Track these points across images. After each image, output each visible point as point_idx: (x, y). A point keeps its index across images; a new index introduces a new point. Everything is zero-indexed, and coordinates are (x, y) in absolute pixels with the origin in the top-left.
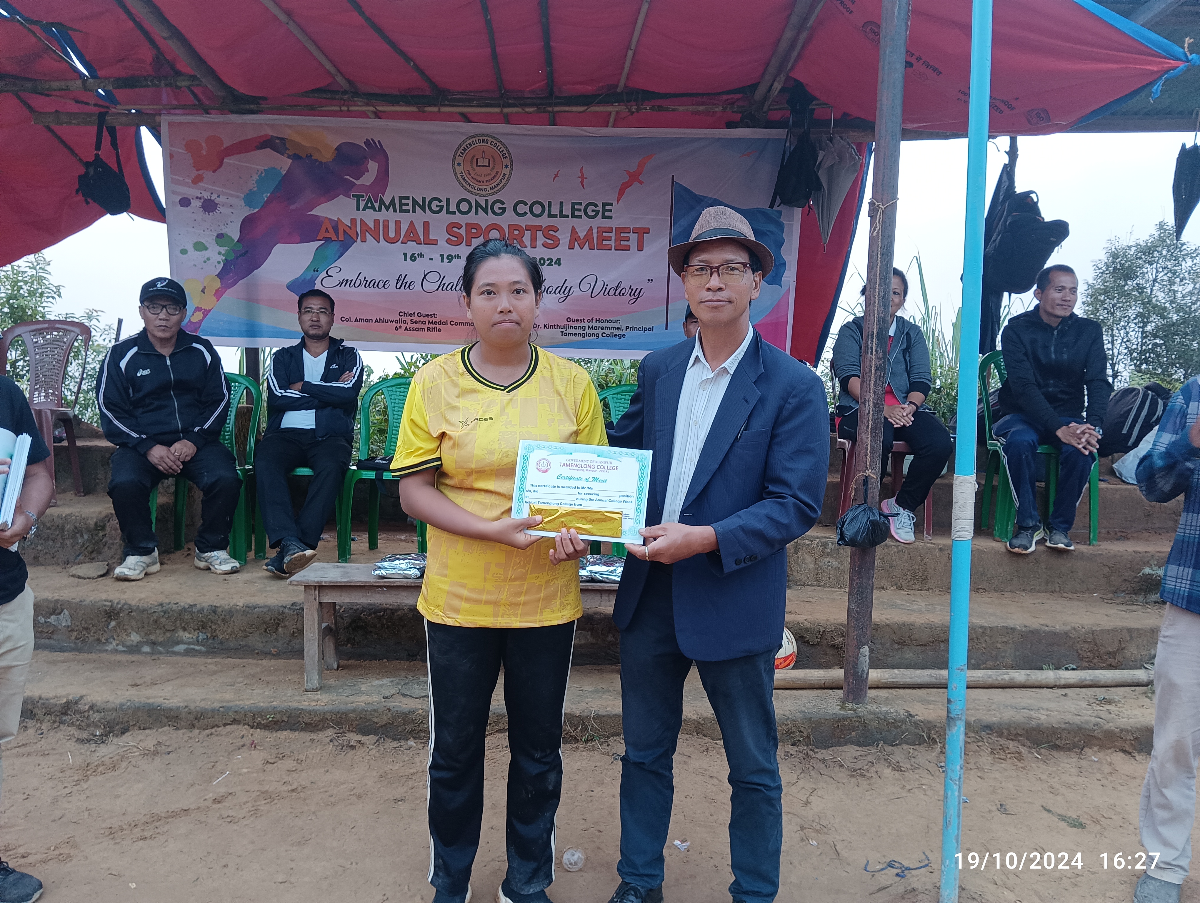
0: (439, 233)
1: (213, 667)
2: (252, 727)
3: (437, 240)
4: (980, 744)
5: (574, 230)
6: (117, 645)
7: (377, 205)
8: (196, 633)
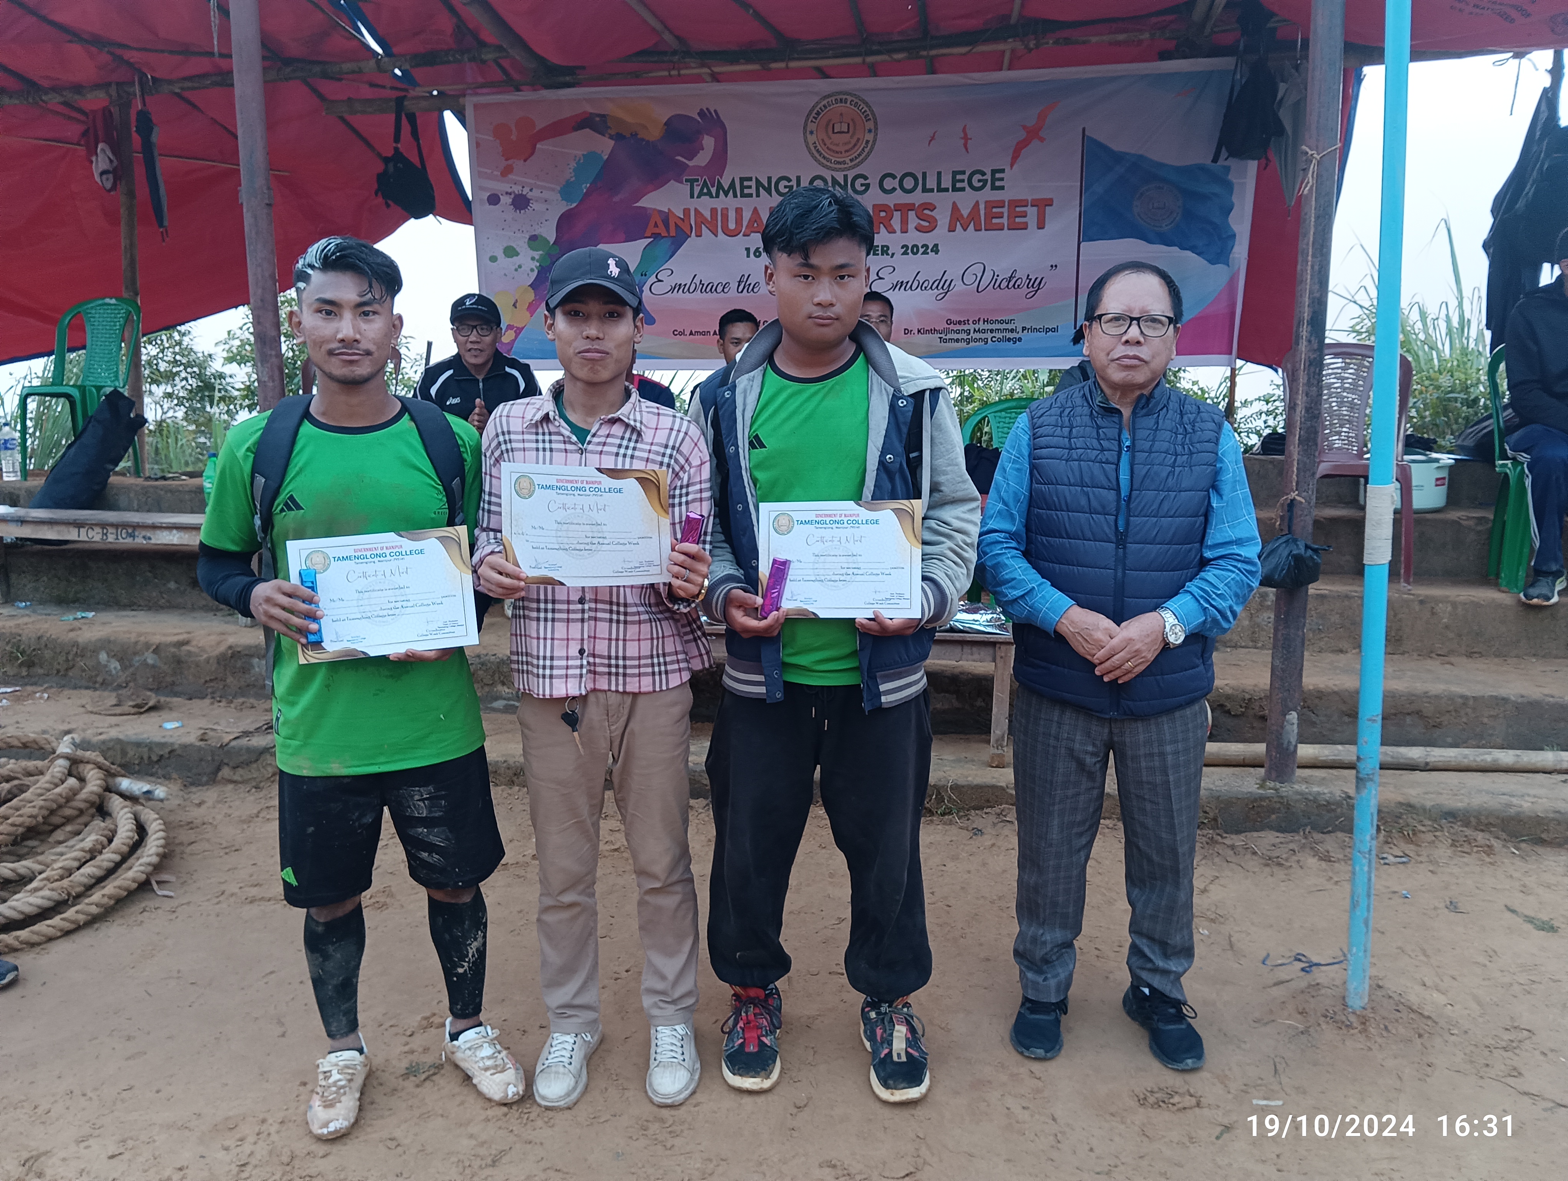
4: (1437, 834)
5: (955, 208)
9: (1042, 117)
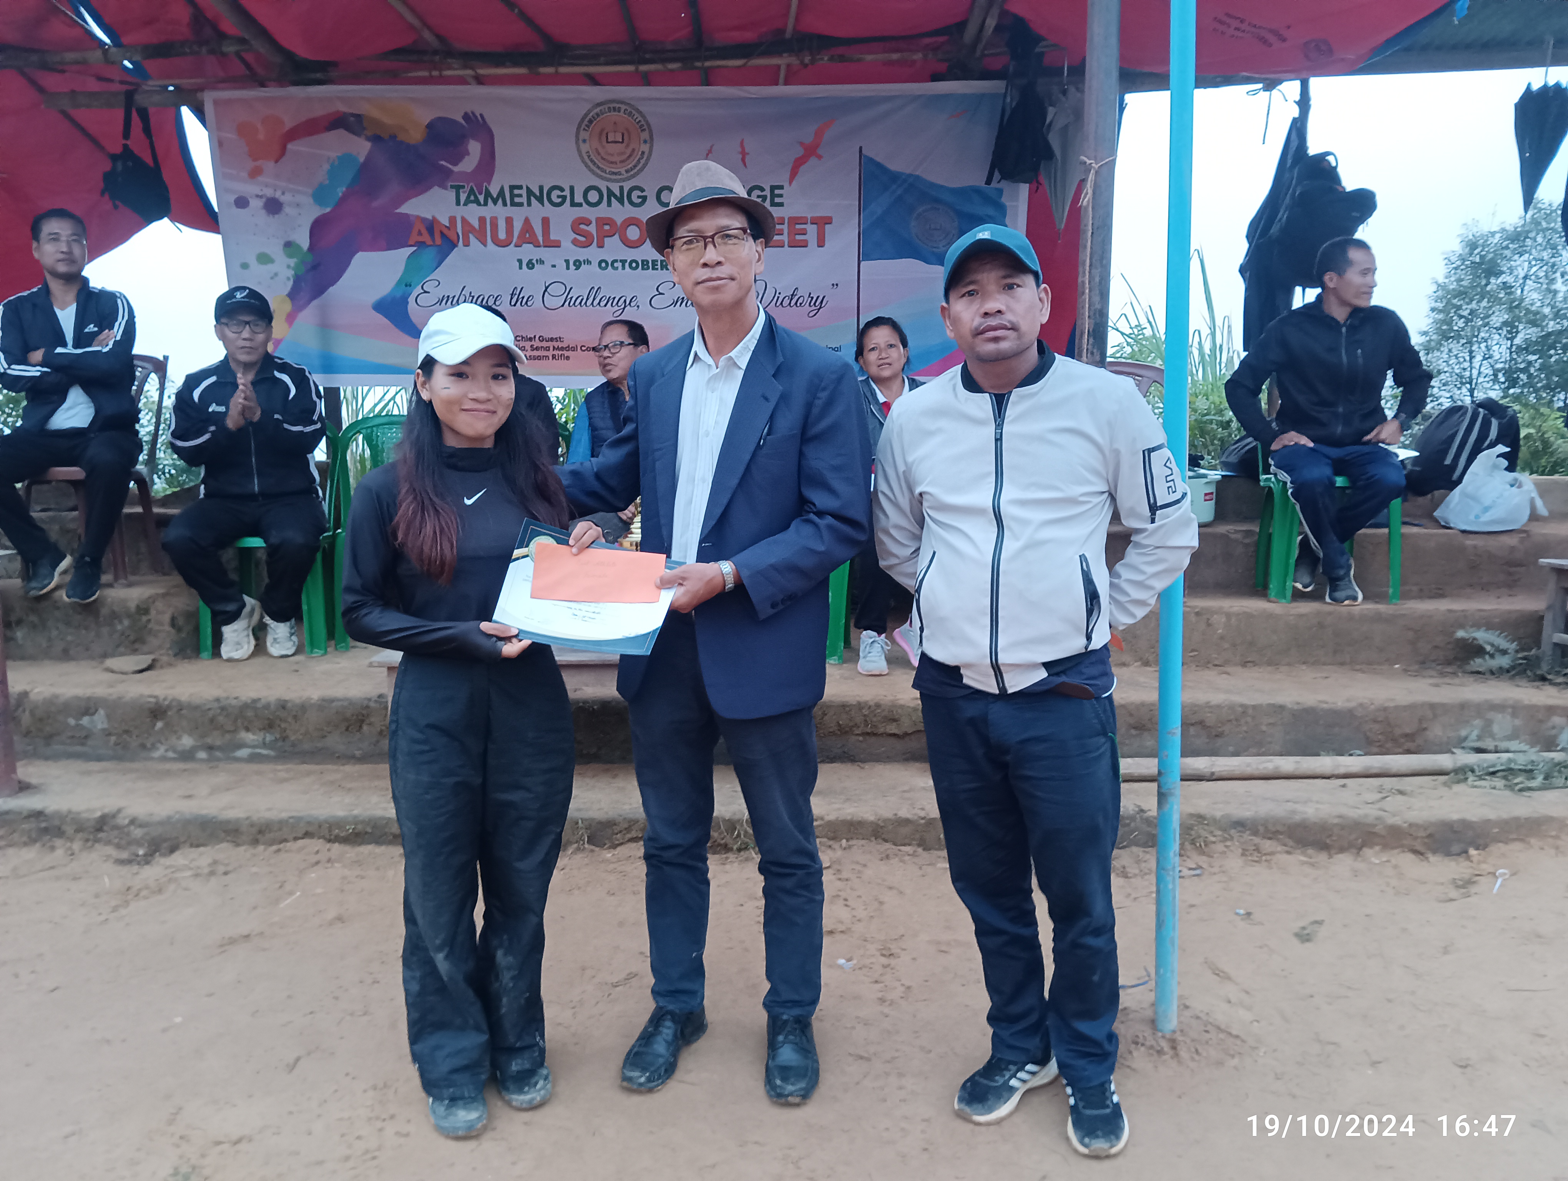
0: (562, 231)
1: (283, 775)
2: (329, 841)
3: (559, 242)
4: (1228, 843)
6: (167, 751)
7: (481, 198)
8: (262, 734)
9: (819, 134)
